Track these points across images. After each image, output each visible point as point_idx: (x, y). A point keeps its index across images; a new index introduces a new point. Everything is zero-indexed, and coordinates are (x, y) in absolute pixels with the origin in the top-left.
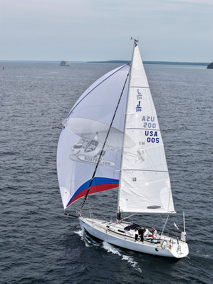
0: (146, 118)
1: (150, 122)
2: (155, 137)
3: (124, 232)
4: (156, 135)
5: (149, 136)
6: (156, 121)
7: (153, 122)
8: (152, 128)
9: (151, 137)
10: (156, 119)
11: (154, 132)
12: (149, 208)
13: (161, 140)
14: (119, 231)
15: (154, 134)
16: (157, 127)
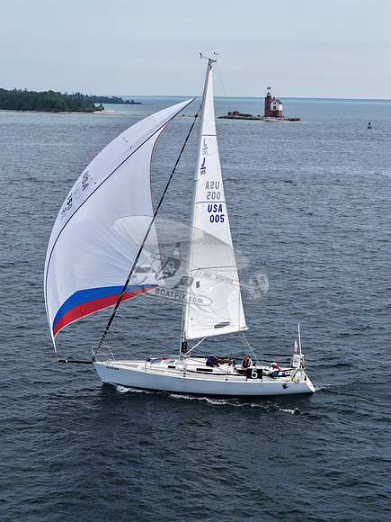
0: (210, 184)
1: (214, 190)
2: (220, 214)
3: (211, 371)
4: (220, 210)
5: (212, 213)
6: (221, 189)
7: (218, 190)
8: (216, 200)
9: (215, 214)
10: (221, 184)
11: (218, 205)
12: (216, 327)
13: (226, 218)
14: (198, 369)
15: (218, 208)
16: (222, 198)
